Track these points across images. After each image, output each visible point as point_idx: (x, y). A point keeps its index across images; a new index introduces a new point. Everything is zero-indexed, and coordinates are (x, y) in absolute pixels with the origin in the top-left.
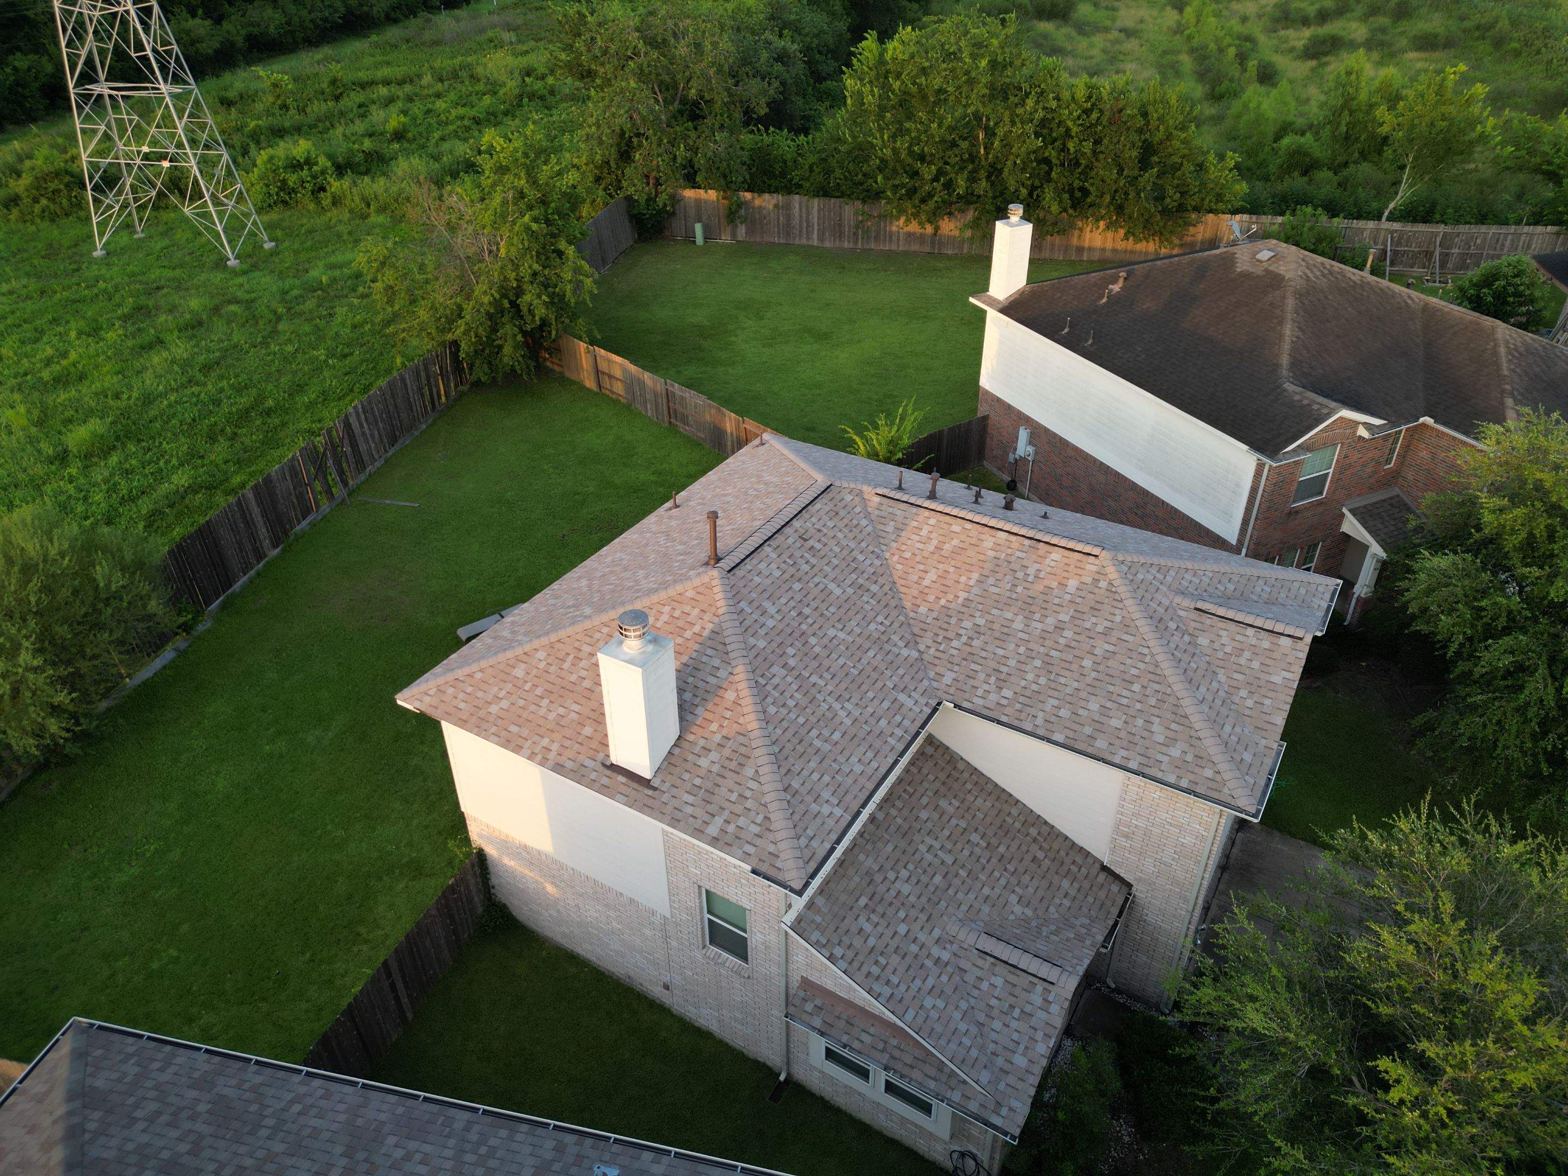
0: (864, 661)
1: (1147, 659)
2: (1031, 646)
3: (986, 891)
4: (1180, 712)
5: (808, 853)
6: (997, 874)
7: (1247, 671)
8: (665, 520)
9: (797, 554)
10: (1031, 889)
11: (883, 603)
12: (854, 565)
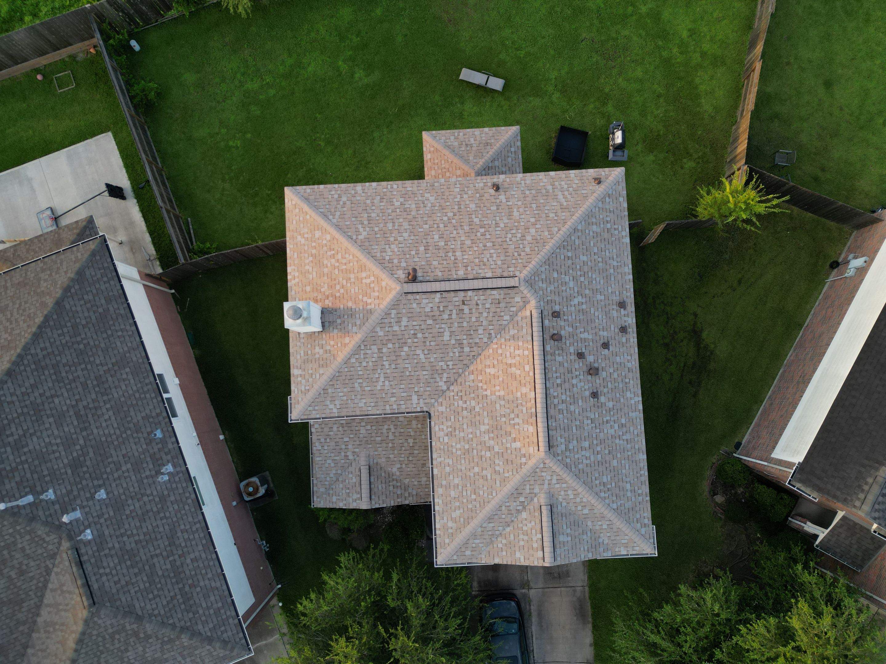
0: (417, 373)
1: (490, 497)
2: (474, 440)
3: (391, 456)
4: (470, 520)
5: (308, 413)
7: (516, 540)
8: (478, 195)
9: (450, 308)
10: (409, 469)
11: (461, 358)
12: (472, 332)
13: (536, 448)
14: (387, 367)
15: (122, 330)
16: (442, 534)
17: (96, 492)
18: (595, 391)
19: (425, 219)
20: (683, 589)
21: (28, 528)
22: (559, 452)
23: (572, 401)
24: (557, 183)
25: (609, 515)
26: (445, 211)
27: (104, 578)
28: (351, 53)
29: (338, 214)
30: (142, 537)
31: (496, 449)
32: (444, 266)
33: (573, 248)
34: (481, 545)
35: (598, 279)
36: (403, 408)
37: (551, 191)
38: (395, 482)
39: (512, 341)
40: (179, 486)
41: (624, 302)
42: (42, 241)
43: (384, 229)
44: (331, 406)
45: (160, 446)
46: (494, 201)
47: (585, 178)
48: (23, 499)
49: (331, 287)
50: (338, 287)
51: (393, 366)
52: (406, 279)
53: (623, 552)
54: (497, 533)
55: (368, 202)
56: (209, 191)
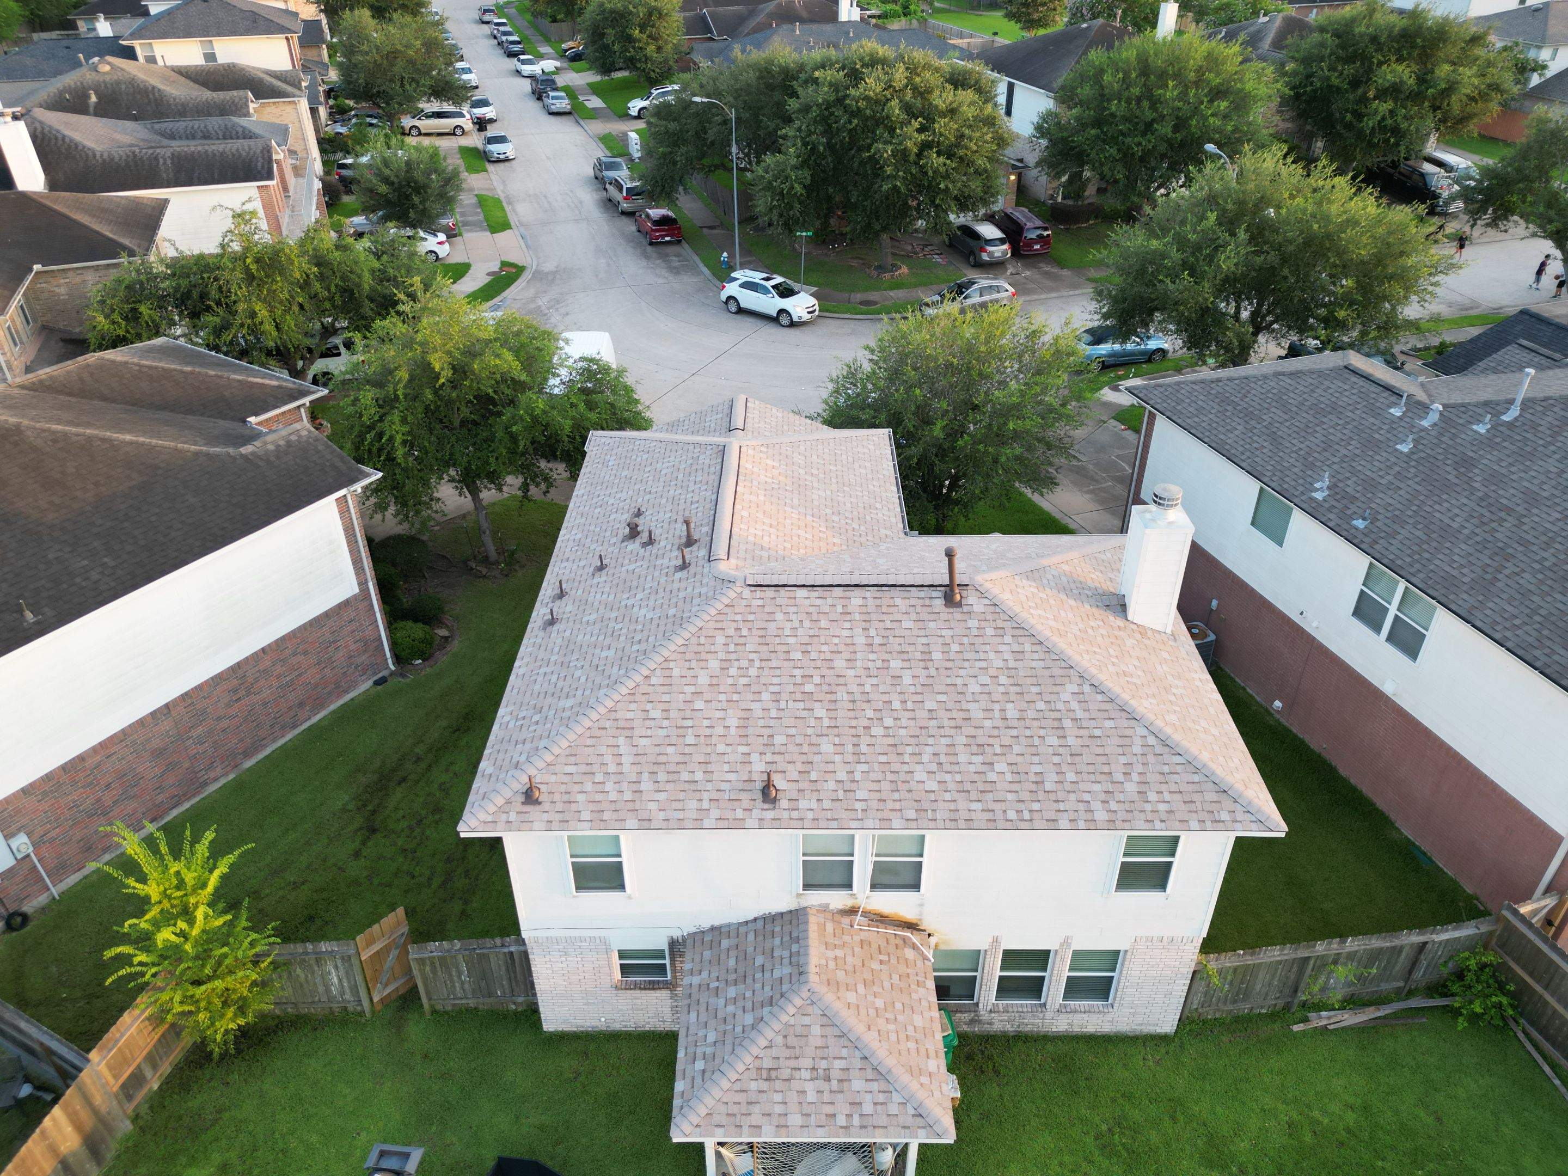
8: (813, 776)
17: (1414, 447)
19: (933, 723)
22: (710, 452)
23: (676, 498)
24: (628, 796)
26: (890, 741)
27: (1347, 387)
29: (1137, 749)
30: (1318, 429)
31: (802, 471)
33: (625, 658)
35: (587, 637)
37: (646, 776)
39: (766, 546)
40: (1293, 483)
41: (544, 628)
43: (1024, 706)
45: (1349, 512)
46: (777, 758)
49: (1118, 638)
50: (1103, 632)
52: (965, 592)
55: (1071, 776)
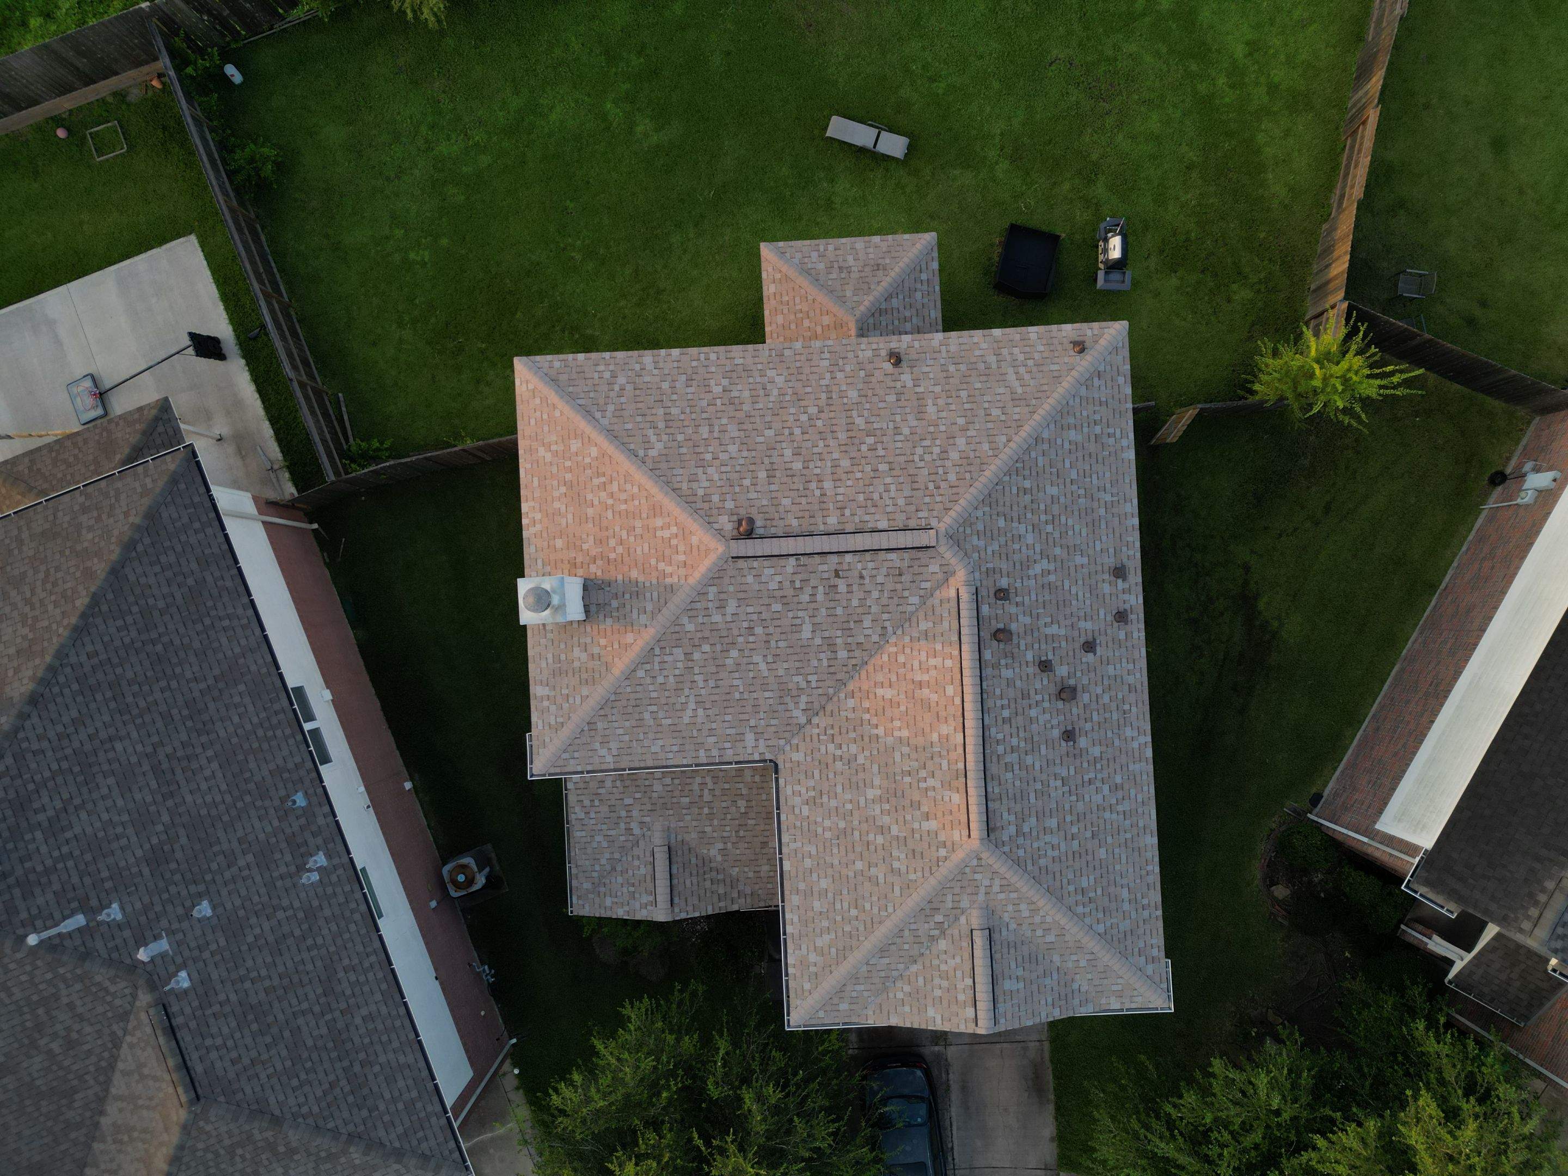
0: (754, 695)
1: (883, 913)
2: (855, 813)
3: (708, 829)
4: (847, 953)
5: (561, 763)
6: (728, 828)
7: (929, 987)
8: (862, 373)
9: (813, 583)
10: (738, 852)
11: (832, 670)
12: (852, 625)
13: (965, 832)
14: (701, 684)
15: (229, 617)
16: (798, 975)
17: (194, 906)
18: (1069, 728)
19: (768, 419)
20: (1217, 1065)
21: (79, 971)
22: (1005, 838)
23: (1029, 747)
24: (1005, 352)
25: (1091, 943)
26: (803, 403)
27: (214, 1055)
28: (627, 86)
29: (611, 408)
30: (276, 982)
31: (895, 830)
32: (801, 507)
33: (1034, 473)
34: (866, 994)
35: (1077, 528)
36: (729, 755)
37: (994, 366)
38: (714, 874)
39: (923, 642)
40: (339, 890)
41: (1123, 567)
42: (81, 444)
43: (694, 437)
44: (603, 752)
45: (303, 821)
46: (892, 384)
47: (1055, 341)
48: (67, 922)
49: (600, 542)
50: (612, 543)
51: (711, 683)
52: (735, 533)
53: (1114, 1005)
54: (895, 973)
55: (665, 386)
56: (374, 344)
